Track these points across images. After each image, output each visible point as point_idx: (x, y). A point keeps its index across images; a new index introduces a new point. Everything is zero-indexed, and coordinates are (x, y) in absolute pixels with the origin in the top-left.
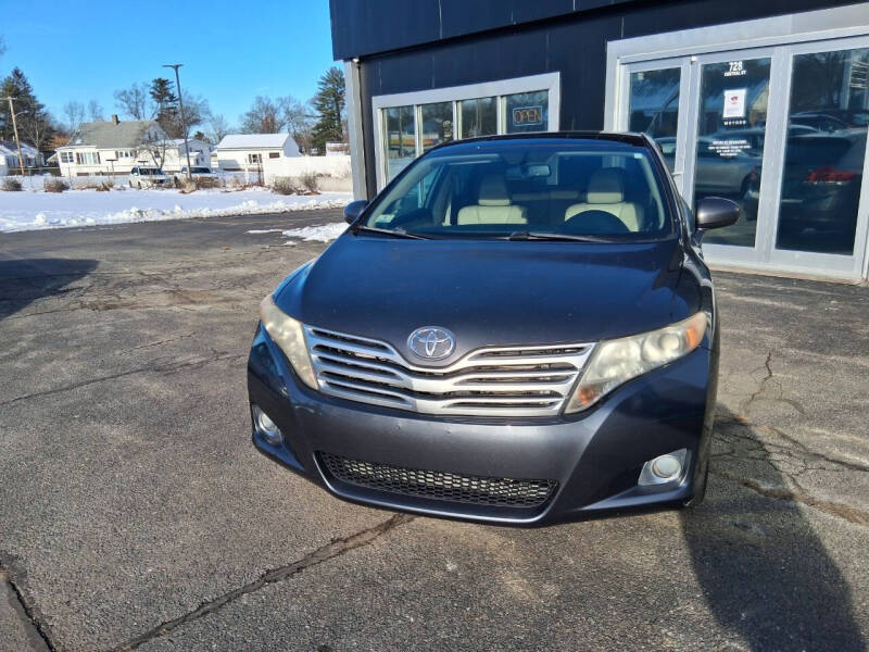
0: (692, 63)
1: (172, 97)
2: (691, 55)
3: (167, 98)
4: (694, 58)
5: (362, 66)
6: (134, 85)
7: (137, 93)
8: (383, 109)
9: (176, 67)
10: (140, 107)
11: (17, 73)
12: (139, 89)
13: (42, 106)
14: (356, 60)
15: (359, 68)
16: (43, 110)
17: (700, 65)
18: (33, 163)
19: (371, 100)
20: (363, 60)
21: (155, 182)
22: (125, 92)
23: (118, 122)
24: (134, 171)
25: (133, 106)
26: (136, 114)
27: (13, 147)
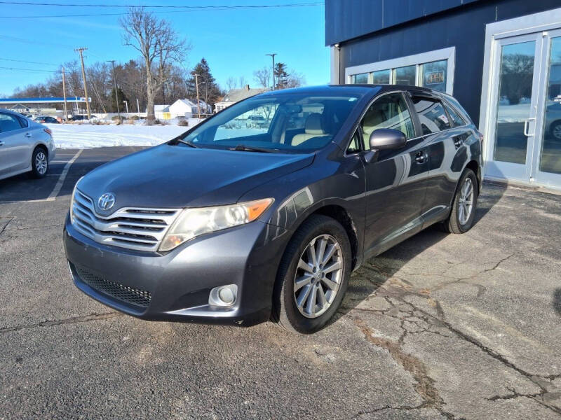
0: (544, 37)
1: (285, 74)
2: (542, 31)
3: (282, 75)
4: (545, 33)
5: (342, 49)
6: (265, 67)
7: (266, 72)
8: (351, 76)
9: (273, 55)
10: (267, 81)
11: (203, 61)
12: (268, 70)
13: (215, 80)
14: (337, 45)
15: (340, 50)
16: (214, 82)
17: (549, 37)
18: (206, 111)
19: (344, 70)
20: (341, 45)
21: (258, 124)
22: (259, 72)
23: (249, 89)
24: (249, 118)
25: (263, 79)
26: (264, 84)
27: (195, 102)
